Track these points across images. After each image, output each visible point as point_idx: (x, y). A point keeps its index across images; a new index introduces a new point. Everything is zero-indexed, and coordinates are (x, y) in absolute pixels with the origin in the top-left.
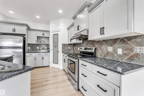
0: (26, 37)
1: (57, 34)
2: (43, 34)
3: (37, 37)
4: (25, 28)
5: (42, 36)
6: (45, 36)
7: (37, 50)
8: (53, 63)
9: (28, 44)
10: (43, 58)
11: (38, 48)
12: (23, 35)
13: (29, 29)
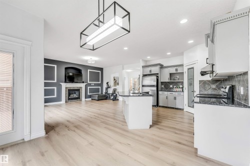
0: (159, 75)
1: (193, 68)
2: (176, 70)
3: (169, 75)
4: (158, 67)
5: (175, 72)
6: (178, 72)
7: (171, 88)
8: (189, 106)
9: (162, 82)
10: (175, 98)
11: (171, 86)
12: (156, 75)
13: (162, 67)
